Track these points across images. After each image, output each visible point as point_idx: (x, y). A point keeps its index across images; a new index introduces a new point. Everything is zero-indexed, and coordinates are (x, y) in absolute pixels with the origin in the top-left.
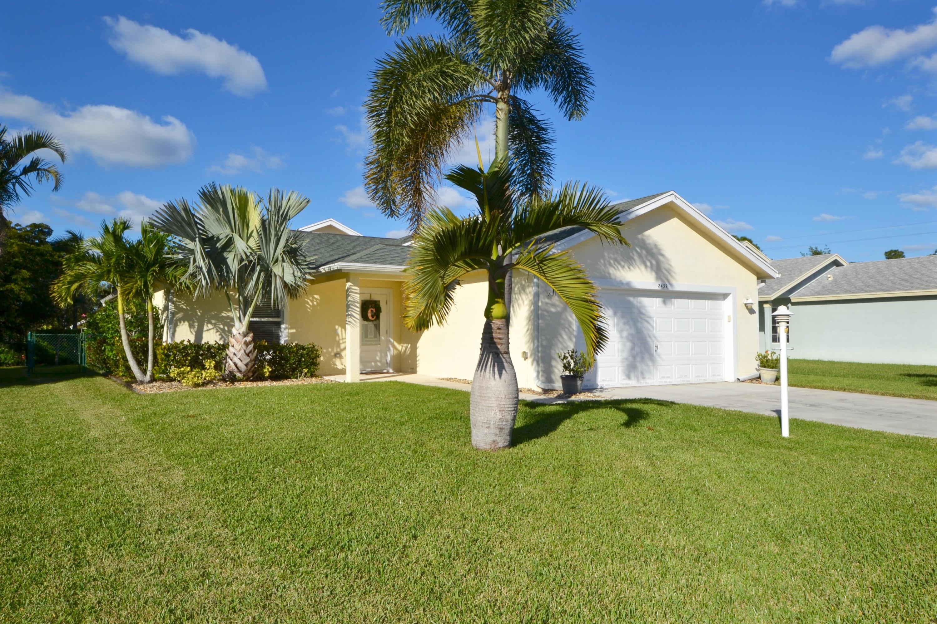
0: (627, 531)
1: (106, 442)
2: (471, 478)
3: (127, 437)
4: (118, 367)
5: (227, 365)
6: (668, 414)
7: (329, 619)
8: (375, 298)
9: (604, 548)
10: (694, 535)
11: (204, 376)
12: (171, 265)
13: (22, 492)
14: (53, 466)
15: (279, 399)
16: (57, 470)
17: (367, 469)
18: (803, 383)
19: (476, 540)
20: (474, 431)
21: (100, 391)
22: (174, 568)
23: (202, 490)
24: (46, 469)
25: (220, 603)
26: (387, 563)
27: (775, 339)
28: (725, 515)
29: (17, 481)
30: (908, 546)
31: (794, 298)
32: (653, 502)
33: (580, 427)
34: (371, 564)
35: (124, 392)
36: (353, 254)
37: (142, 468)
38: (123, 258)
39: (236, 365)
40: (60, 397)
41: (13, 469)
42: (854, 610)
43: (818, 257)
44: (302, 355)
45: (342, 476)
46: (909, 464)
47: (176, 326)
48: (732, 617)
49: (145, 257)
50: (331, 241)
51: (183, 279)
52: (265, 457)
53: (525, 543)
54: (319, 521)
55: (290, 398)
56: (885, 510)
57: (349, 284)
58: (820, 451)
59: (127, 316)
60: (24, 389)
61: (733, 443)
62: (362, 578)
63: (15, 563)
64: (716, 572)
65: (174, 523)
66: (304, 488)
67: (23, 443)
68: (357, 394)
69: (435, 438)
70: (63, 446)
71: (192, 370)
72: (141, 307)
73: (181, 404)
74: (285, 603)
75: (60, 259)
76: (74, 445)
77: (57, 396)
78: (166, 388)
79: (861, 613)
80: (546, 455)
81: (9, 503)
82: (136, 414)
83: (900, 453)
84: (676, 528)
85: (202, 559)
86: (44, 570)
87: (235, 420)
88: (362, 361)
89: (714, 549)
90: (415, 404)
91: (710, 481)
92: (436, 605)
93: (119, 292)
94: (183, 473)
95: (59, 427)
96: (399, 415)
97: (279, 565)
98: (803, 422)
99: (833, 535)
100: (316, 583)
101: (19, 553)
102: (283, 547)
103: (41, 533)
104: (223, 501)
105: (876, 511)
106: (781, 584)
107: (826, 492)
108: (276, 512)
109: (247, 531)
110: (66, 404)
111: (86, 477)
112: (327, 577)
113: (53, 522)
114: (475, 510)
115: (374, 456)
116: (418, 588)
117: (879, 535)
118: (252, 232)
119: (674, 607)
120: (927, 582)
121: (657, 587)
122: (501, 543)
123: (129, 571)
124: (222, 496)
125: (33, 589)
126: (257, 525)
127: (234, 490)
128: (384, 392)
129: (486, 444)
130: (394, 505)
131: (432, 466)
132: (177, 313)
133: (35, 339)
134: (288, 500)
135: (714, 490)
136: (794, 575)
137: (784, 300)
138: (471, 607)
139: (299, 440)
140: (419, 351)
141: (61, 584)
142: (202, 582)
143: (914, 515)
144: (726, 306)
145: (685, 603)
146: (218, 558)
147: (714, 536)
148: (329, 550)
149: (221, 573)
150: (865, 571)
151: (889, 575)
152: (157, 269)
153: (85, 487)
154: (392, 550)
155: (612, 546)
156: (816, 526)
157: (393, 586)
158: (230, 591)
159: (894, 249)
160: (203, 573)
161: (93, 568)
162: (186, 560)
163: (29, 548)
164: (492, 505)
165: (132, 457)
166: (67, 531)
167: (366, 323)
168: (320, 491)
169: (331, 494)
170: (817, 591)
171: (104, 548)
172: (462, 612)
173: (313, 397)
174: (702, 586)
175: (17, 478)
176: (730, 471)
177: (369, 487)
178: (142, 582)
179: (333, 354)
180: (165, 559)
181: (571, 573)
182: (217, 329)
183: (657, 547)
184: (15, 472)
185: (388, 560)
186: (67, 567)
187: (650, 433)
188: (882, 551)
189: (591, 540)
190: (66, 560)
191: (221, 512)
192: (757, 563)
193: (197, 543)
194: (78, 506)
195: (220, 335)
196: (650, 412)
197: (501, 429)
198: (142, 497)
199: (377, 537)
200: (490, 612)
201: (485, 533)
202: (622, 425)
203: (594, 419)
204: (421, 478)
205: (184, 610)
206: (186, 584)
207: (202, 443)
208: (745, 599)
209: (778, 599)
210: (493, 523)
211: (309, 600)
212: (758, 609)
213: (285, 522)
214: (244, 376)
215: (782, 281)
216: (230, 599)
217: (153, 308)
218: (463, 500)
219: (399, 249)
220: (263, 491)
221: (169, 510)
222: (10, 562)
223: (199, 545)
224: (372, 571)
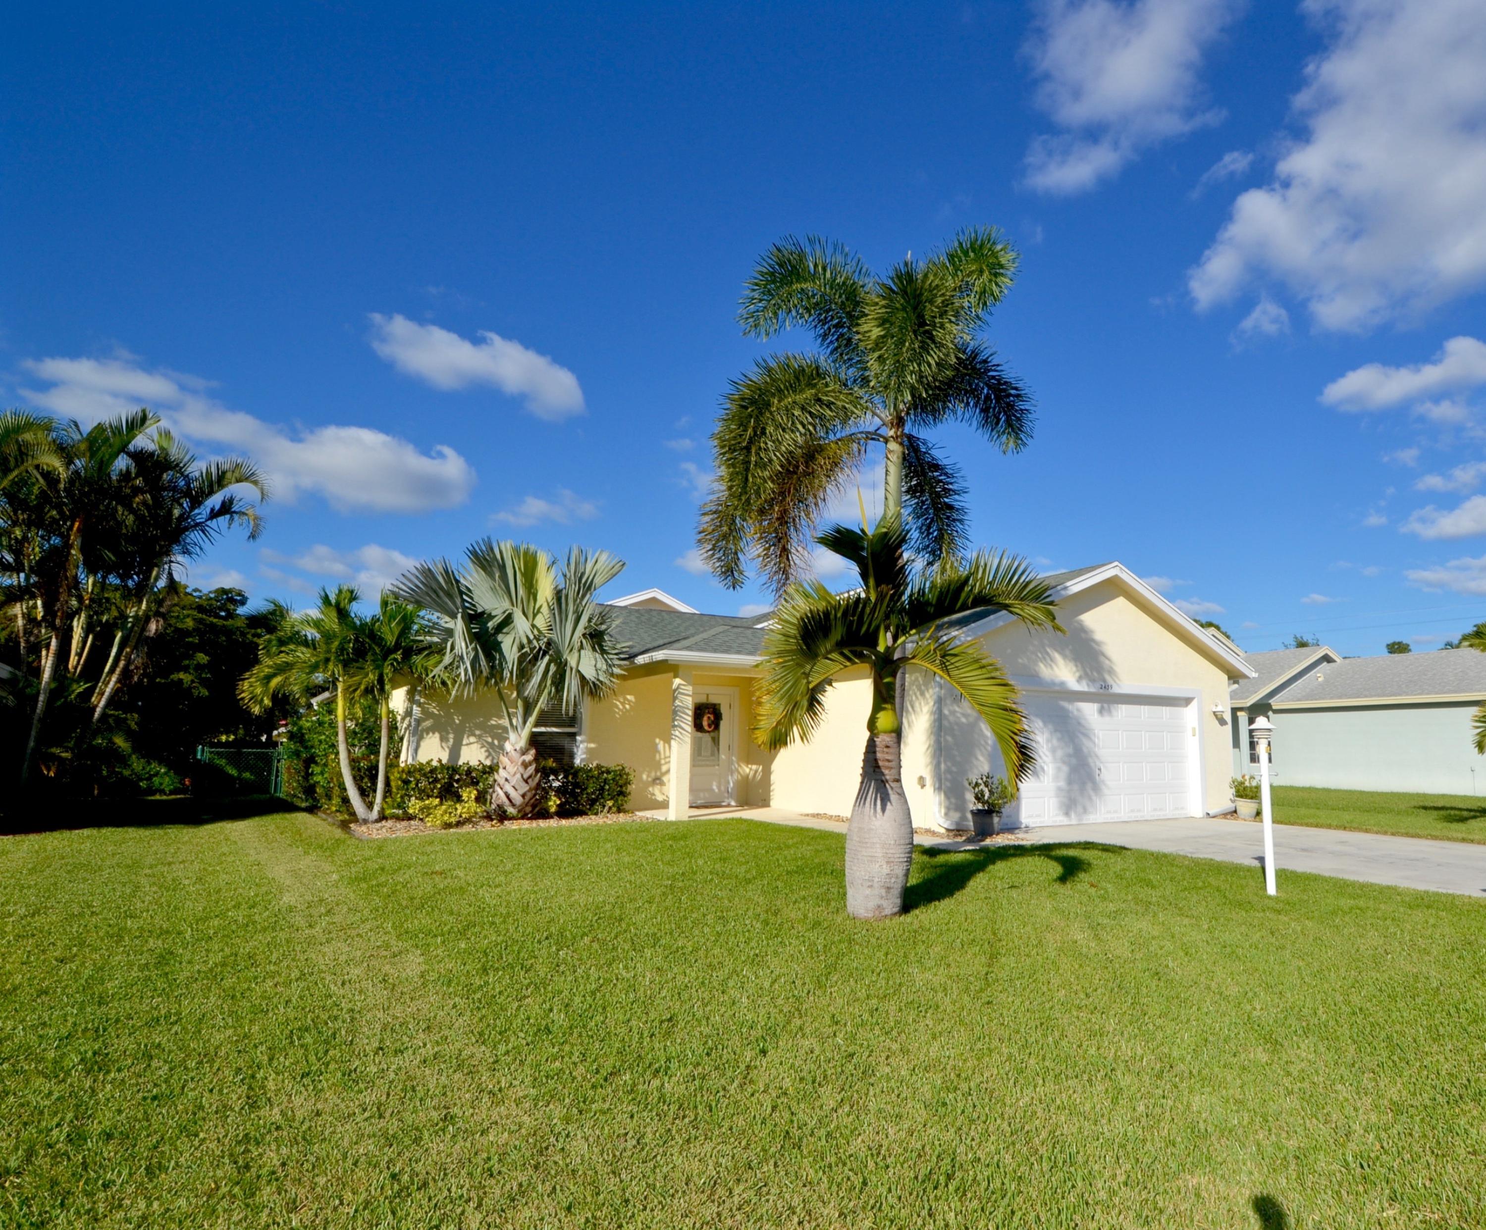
0: (1063, 1036)
1: (307, 912)
2: (845, 960)
3: (337, 905)
4: (329, 797)
5: (494, 796)
6: (1116, 863)
7: (634, 1183)
8: (713, 700)
9: (1032, 1061)
10: (1154, 1039)
11: (459, 812)
12: (420, 651)
13: (172, 991)
14: (222, 950)
15: (569, 846)
16: (228, 957)
17: (696, 950)
18: (1292, 820)
19: (852, 1055)
20: (850, 892)
21: (300, 835)
22: (401, 1108)
23: (449, 985)
24: (211, 955)
25: (470, 1161)
26: (722, 1093)
27: (1254, 758)
28: (1195, 1008)
29: (167, 974)
30: (1435, 1047)
31: (1275, 703)
32: (1099, 991)
33: (998, 883)
34: (699, 1095)
35: (337, 837)
36: (685, 639)
37: (359, 953)
38: (349, 642)
39: (508, 796)
40: (239, 843)
41: (161, 956)
42: (1369, 1141)
43: (1304, 650)
44: (605, 781)
45: (659, 961)
46: (1430, 930)
47: (421, 739)
48: (1208, 1159)
49: (381, 639)
50: (654, 620)
51: (436, 671)
52: (545, 934)
53: (922, 1059)
54: (622, 1030)
55: (585, 845)
56: (1404, 997)
57: (677, 681)
58: (1316, 914)
59: (349, 724)
60: (185, 831)
61: (1204, 903)
62: (684, 1117)
63: (156, 1103)
64: (1186, 1093)
65: (404, 1037)
66: (601, 981)
67: (179, 915)
68: (684, 837)
69: (795, 903)
70: (240, 918)
71: (441, 804)
72: (371, 711)
73: (423, 854)
74: (568, 1161)
75: (255, 639)
76: (257, 917)
77: (235, 842)
78: (401, 830)
79: (1378, 1147)
80: (951, 926)
81: (152, 1008)
82: (353, 870)
83: (1418, 916)
84: (1130, 1029)
85: (444, 1094)
86: (201, 1114)
87: (502, 878)
88: (693, 790)
89: (1182, 1059)
90: (767, 852)
91: (1174, 960)
92: (793, 1156)
93: (340, 690)
94: (421, 959)
95: (235, 890)
96: (743, 868)
97: (561, 1100)
98: (1294, 873)
99: (1339, 1033)
100: (616, 1127)
101: (164, 1086)
102: (567, 1072)
103: (199, 1055)
104: (480, 1002)
105: (1393, 998)
106: (1273, 1107)
107: (1326, 973)
108: (559, 1018)
109: (514, 1048)
110: (247, 855)
111: (272, 968)
112: (632, 1117)
113: (218, 1037)
114: (851, 1009)
115: (706, 930)
116: (767, 1131)
117: (1397, 1032)
118: (541, 607)
119: (1129, 1148)
120: (1461, 1098)
121: (1106, 1117)
122: (887, 1058)
123: (331, 1114)
124: (478, 995)
125: (183, 1143)
126: (529, 1039)
127: (497, 985)
128: (723, 834)
129: (867, 910)
130: (734, 1003)
131: (790, 944)
132: (424, 720)
133: (207, 756)
134: (577, 1000)
135: (1180, 973)
136: (1290, 1093)
137: (1261, 708)
138: (843, 1157)
139: (597, 907)
140: (773, 777)
141: (226, 1136)
142: (443, 1130)
143: (1440, 1002)
144: (1190, 715)
145: (1144, 1141)
146: (468, 1091)
147: (1182, 1040)
148: (636, 1075)
149: (472, 1115)
150: (1382, 1084)
151: (1412, 1090)
152: (399, 658)
153: (270, 983)
154: (729, 1074)
155: (1044, 1059)
156: (1316, 1022)
157: (731, 1129)
158: (486, 1143)
159: (1397, 640)
160: (445, 1116)
161: (276, 1110)
162: (419, 1096)
163: (180, 1079)
164: (875, 1001)
165: (344, 937)
166: (240, 1052)
167: (700, 734)
168: (625, 984)
169: (642, 989)
170: (1320, 1116)
171: (295, 1078)
172: (830, 1166)
173: (619, 843)
174: (1167, 1114)
175: (167, 969)
176: (1200, 945)
177: (697, 978)
178: (351, 1131)
179: (650, 779)
180: (388, 1095)
181: (987, 1100)
182: (482, 744)
183: (1105, 1058)
184: (164, 959)
185: (724, 1089)
186: (237, 1109)
187: (1093, 891)
188: (1402, 1055)
189: (1014, 1051)
190: (235, 1097)
191: (476, 1019)
192: (1240, 1078)
193: (437, 1068)
194: (259, 1011)
195: (486, 751)
196: (1092, 861)
197: (889, 888)
198: (357, 998)
199: (708, 1054)
200: (871, 1165)
201: (865, 1043)
202: (1055, 880)
203: (1017, 872)
204: (774, 963)
205: (414, 1174)
206: (418, 1134)
207: (452, 913)
208: (1225, 1131)
209: (1270, 1130)
210: (877, 1028)
211: (605, 1155)
212: (1243, 1146)
213: (572, 1034)
214: (519, 811)
215: (1258, 684)
216: (485, 1155)
217: (390, 712)
218: (834, 995)
219: (749, 632)
220: (539, 986)
221: (397, 1018)
222: (149, 1101)
223: (440, 1072)
224: (699, 1107)
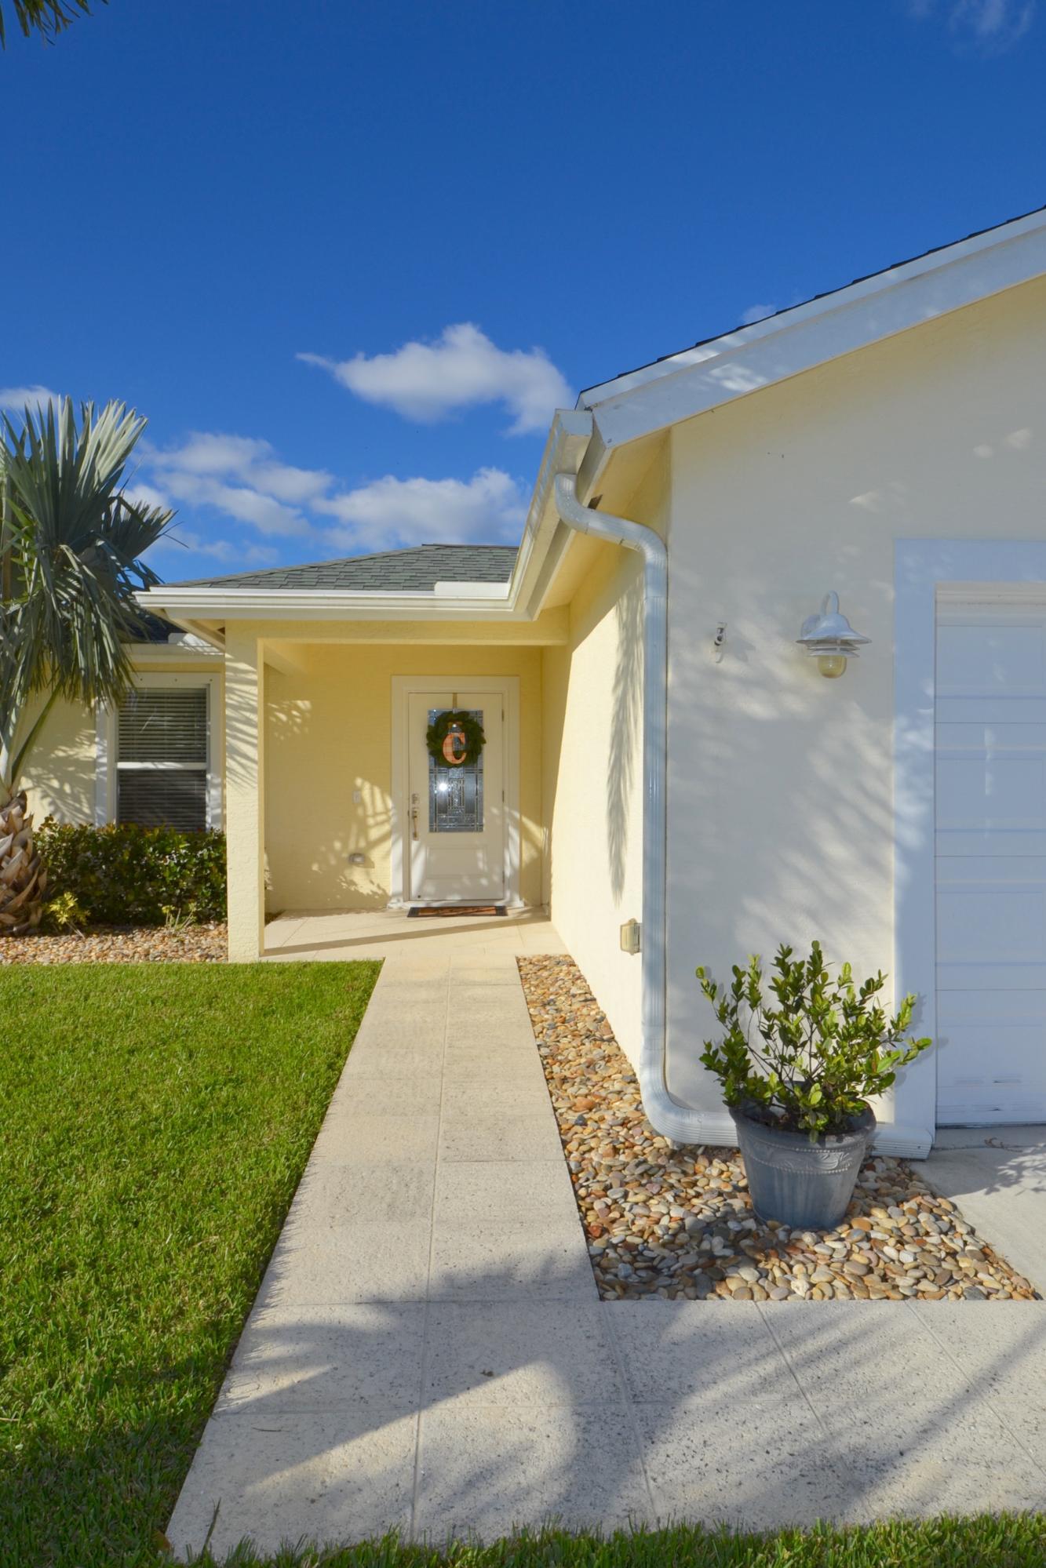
179: (345, 855)
182: (44, 791)
195: (51, 804)
